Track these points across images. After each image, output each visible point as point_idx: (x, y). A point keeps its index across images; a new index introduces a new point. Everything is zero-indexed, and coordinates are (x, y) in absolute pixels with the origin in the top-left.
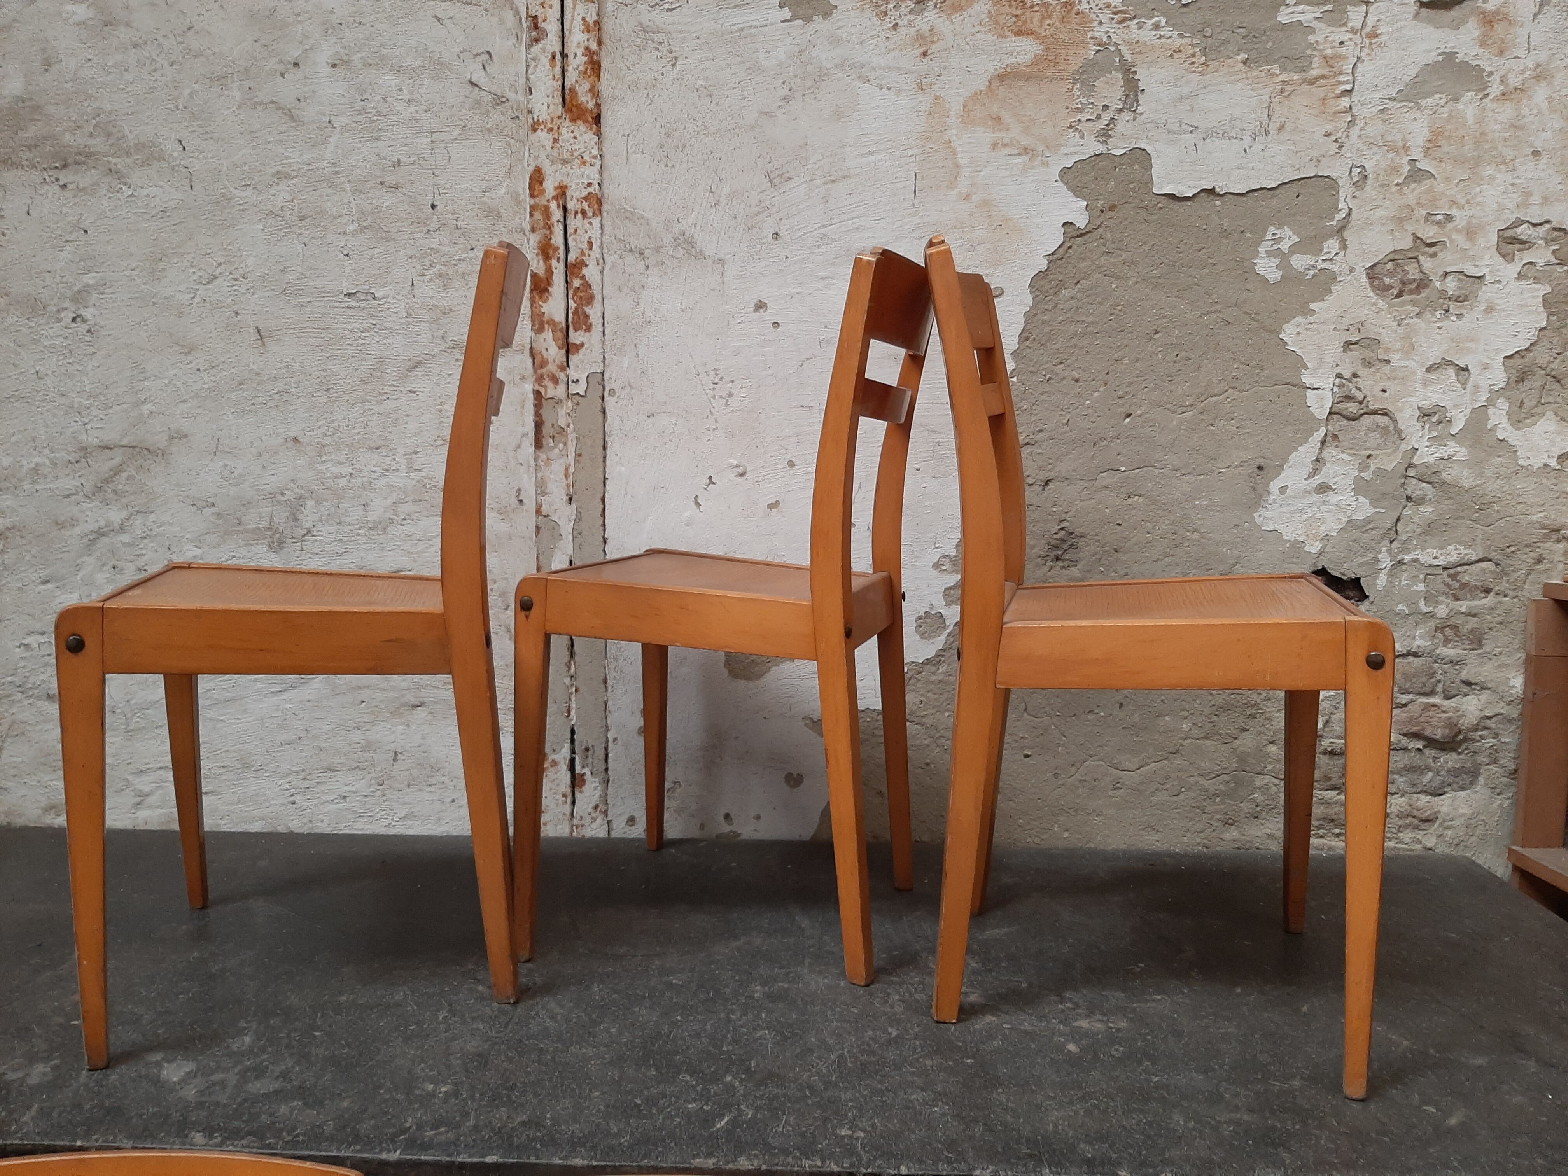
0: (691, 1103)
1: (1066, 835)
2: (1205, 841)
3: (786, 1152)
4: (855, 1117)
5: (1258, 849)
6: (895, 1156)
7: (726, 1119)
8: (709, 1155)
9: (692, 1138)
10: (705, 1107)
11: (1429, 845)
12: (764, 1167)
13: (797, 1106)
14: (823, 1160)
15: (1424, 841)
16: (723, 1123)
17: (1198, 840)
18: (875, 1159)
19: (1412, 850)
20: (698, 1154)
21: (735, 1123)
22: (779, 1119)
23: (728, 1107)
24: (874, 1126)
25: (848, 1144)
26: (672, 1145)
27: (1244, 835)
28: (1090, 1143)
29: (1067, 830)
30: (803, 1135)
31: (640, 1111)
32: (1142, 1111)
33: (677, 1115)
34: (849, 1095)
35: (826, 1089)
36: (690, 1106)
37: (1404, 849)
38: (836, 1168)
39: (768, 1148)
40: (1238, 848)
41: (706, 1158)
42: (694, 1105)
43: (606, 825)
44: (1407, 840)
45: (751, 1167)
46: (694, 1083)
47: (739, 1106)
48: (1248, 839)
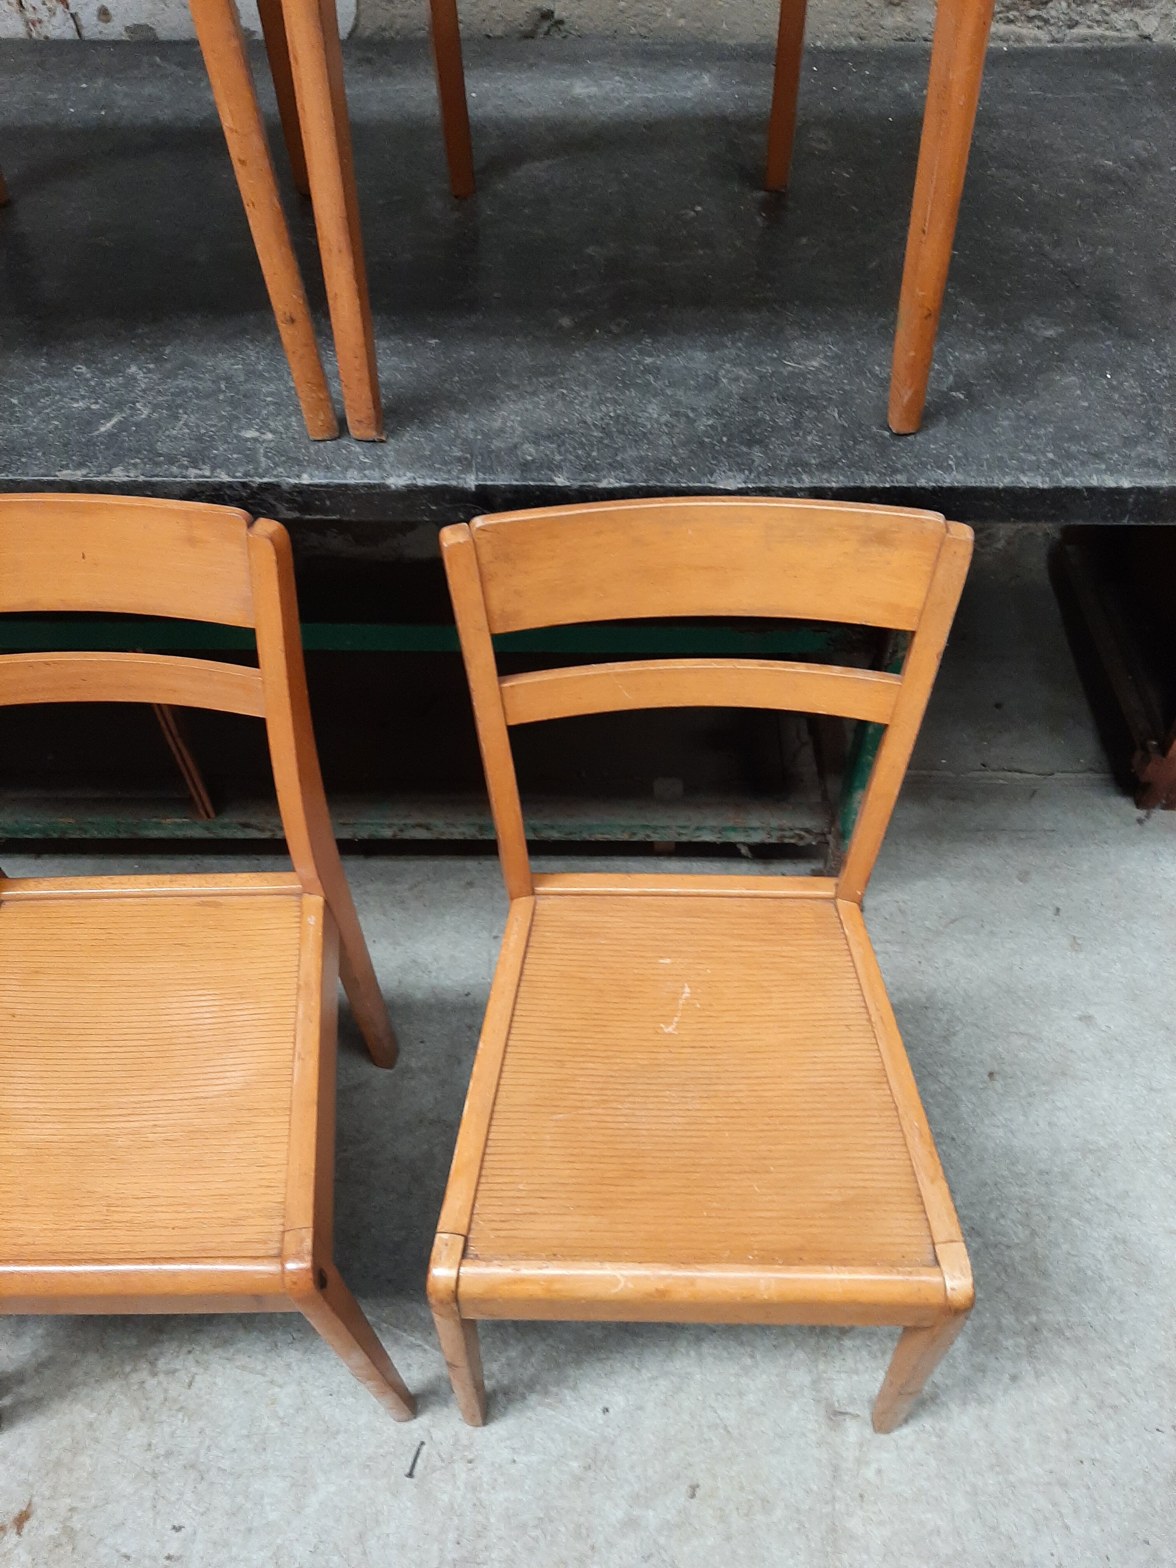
0: (77, 401)
1: (682, 22)
2: (860, 29)
3: (172, 460)
4: (270, 414)
5: (926, 40)
6: (299, 462)
7: (114, 420)
8: (80, 465)
9: (65, 445)
10: (93, 407)
11: (1148, 30)
12: (141, 479)
13: (205, 403)
14: (213, 469)
15: (1141, 25)
16: (109, 425)
17: (852, 28)
18: (276, 465)
19: (1123, 39)
20: (67, 465)
21: (122, 426)
22: (177, 418)
23: (119, 406)
24: (287, 427)
25: (249, 449)
26: (40, 454)
27: (910, 20)
28: (536, 443)
29: (683, 16)
30: (199, 439)
31: (12, 414)
32: (615, 402)
33: (56, 418)
34: (272, 388)
35: (246, 381)
36: (75, 405)
37: (1113, 39)
38: (225, 478)
39: (153, 457)
40: (902, 39)
41: (74, 470)
42: (81, 404)
43: (71, 22)
44: (1120, 24)
45: (126, 479)
46: (88, 376)
47: (134, 404)
48: (915, 26)
